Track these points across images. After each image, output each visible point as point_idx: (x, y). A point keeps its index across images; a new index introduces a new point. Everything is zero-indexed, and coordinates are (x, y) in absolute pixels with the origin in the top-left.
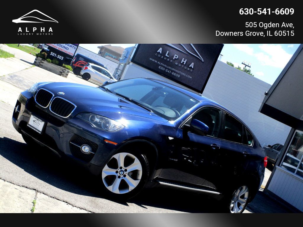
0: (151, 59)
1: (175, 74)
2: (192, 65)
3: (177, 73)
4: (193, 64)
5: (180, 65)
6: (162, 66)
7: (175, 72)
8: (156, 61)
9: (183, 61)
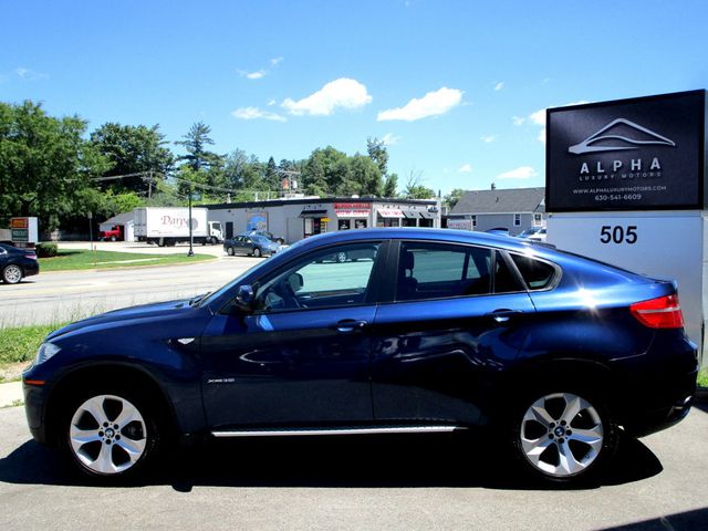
0: (575, 191)
1: (630, 197)
2: (655, 164)
3: (632, 193)
4: (655, 160)
5: (631, 176)
6: (599, 193)
7: (628, 193)
8: (586, 191)
9: (633, 165)
